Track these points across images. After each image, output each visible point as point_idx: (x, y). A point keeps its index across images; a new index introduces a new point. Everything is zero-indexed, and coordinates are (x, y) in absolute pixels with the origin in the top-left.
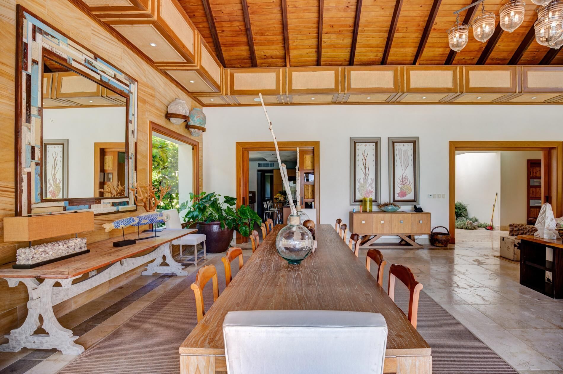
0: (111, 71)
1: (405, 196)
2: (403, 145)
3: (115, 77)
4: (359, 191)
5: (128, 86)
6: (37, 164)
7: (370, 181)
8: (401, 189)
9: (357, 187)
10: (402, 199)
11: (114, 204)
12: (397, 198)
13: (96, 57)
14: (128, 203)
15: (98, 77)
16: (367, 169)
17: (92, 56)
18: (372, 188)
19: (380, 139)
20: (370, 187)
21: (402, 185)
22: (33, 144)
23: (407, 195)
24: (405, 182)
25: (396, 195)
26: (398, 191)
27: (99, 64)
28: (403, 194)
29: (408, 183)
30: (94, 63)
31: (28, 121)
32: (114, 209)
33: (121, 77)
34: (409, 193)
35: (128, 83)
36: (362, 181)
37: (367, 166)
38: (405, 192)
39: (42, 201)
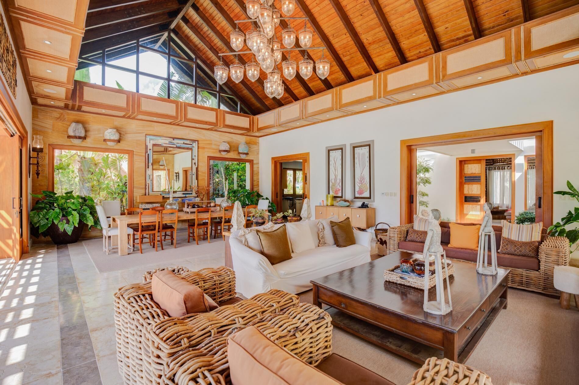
0: (182, 142)
1: (363, 194)
2: (361, 149)
3: (184, 143)
4: (332, 189)
5: (192, 145)
6: (151, 180)
7: (338, 181)
8: (360, 187)
9: (330, 186)
10: (360, 196)
11: (183, 194)
12: (357, 195)
13: (174, 139)
14: (192, 194)
15: (175, 146)
16: (336, 171)
17: (172, 139)
18: (340, 186)
19: (345, 145)
20: (338, 186)
21: (361, 184)
22: (149, 174)
23: (364, 193)
24: (363, 181)
25: (356, 193)
26: (357, 189)
27: (176, 141)
28: (361, 192)
29: (365, 183)
30: (173, 141)
31: (148, 168)
32: (184, 196)
33: (188, 142)
34: (366, 191)
35: (192, 143)
36: (333, 181)
37: (336, 169)
38: (363, 190)
39: (153, 191)
